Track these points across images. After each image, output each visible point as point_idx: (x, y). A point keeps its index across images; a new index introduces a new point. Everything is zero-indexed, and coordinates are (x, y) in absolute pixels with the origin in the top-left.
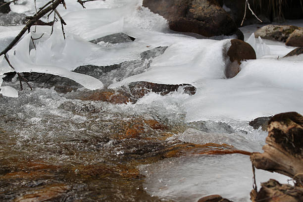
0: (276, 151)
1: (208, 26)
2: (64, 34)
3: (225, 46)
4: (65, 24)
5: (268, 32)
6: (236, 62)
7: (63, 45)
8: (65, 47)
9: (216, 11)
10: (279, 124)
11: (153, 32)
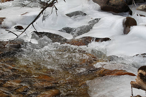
0: (141, 82)
1: (117, 9)
2: (57, 14)
3: (124, 20)
4: (57, 10)
5: (143, 8)
6: (128, 27)
7: (56, 18)
8: (57, 20)
9: (121, 2)
10: (142, 71)
11: (94, 11)
